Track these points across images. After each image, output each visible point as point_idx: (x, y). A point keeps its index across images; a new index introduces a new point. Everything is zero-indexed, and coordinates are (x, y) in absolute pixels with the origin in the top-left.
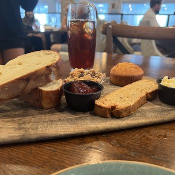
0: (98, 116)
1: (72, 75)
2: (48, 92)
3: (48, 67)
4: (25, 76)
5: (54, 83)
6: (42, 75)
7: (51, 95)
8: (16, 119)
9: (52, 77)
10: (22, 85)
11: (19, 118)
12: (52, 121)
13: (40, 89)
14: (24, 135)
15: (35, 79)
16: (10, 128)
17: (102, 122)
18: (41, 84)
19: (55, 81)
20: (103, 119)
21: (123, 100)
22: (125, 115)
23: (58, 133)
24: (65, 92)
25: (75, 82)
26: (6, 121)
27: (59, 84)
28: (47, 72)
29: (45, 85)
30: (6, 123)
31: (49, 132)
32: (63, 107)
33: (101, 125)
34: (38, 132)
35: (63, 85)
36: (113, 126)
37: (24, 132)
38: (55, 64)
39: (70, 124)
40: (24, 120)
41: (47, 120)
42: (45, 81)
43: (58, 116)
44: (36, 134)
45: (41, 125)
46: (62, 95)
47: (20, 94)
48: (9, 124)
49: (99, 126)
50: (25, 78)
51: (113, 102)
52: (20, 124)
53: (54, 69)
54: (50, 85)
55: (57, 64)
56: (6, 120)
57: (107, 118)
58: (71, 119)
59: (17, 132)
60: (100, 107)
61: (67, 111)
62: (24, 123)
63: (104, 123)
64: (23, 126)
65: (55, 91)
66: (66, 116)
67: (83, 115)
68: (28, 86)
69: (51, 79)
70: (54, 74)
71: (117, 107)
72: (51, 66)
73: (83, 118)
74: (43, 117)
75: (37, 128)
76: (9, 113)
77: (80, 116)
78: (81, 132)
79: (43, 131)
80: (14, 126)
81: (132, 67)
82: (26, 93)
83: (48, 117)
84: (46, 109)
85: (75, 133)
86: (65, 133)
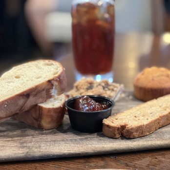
0: (107, 137)
1: (77, 87)
2: (49, 110)
3: (49, 81)
4: (25, 92)
5: (55, 99)
6: (43, 90)
7: (52, 113)
8: (16, 139)
9: (54, 92)
10: (21, 102)
11: (19, 138)
12: (54, 141)
13: (40, 106)
14: (27, 153)
15: (35, 95)
16: (12, 147)
17: (110, 142)
18: (41, 100)
19: (56, 97)
20: (111, 139)
21: (137, 119)
22: (137, 136)
23: (62, 151)
24: (69, 110)
25: (80, 98)
26: (6, 141)
27: (61, 100)
28: (48, 87)
29: (46, 101)
30: (6, 142)
31: (53, 151)
32: (66, 128)
33: (108, 146)
34: (42, 150)
35: (65, 102)
36: (122, 146)
37: (28, 150)
38: (57, 77)
39: (74, 144)
40: (24, 140)
41: (49, 140)
42: (45, 96)
43: (60, 136)
44: (40, 151)
45: (43, 144)
46: (65, 114)
47: (18, 112)
48: (9, 143)
49: (105, 146)
50: (25, 94)
51: (124, 121)
52: (22, 143)
53: (55, 83)
54: (51, 101)
55: (59, 77)
56: (5, 139)
57: (116, 138)
58: (75, 140)
59: (21, 149)
60: (108, 126)
61: (71, 132)
62: (25, 142)
63: (112, 144)
64: (25, 145)
65: (57, 109)
66: (70, 136)
67: (89, 136)
68: (27, 102)
69: (53, 94)
70: (56, 88)
71: (127, 127)
72: (53, 80)
73: (89, 139)
74: (44, 137)
75: (40, 147)
76: (5, 133)
77: (86, 137)
78: (86, 151)
79: (46, 149)
80: (16, 144)
81: (162, 75)
82: (24, 110)
83: (50, 137)
84: (46, 130)
85: (80, 152)
86: (69, 152)
